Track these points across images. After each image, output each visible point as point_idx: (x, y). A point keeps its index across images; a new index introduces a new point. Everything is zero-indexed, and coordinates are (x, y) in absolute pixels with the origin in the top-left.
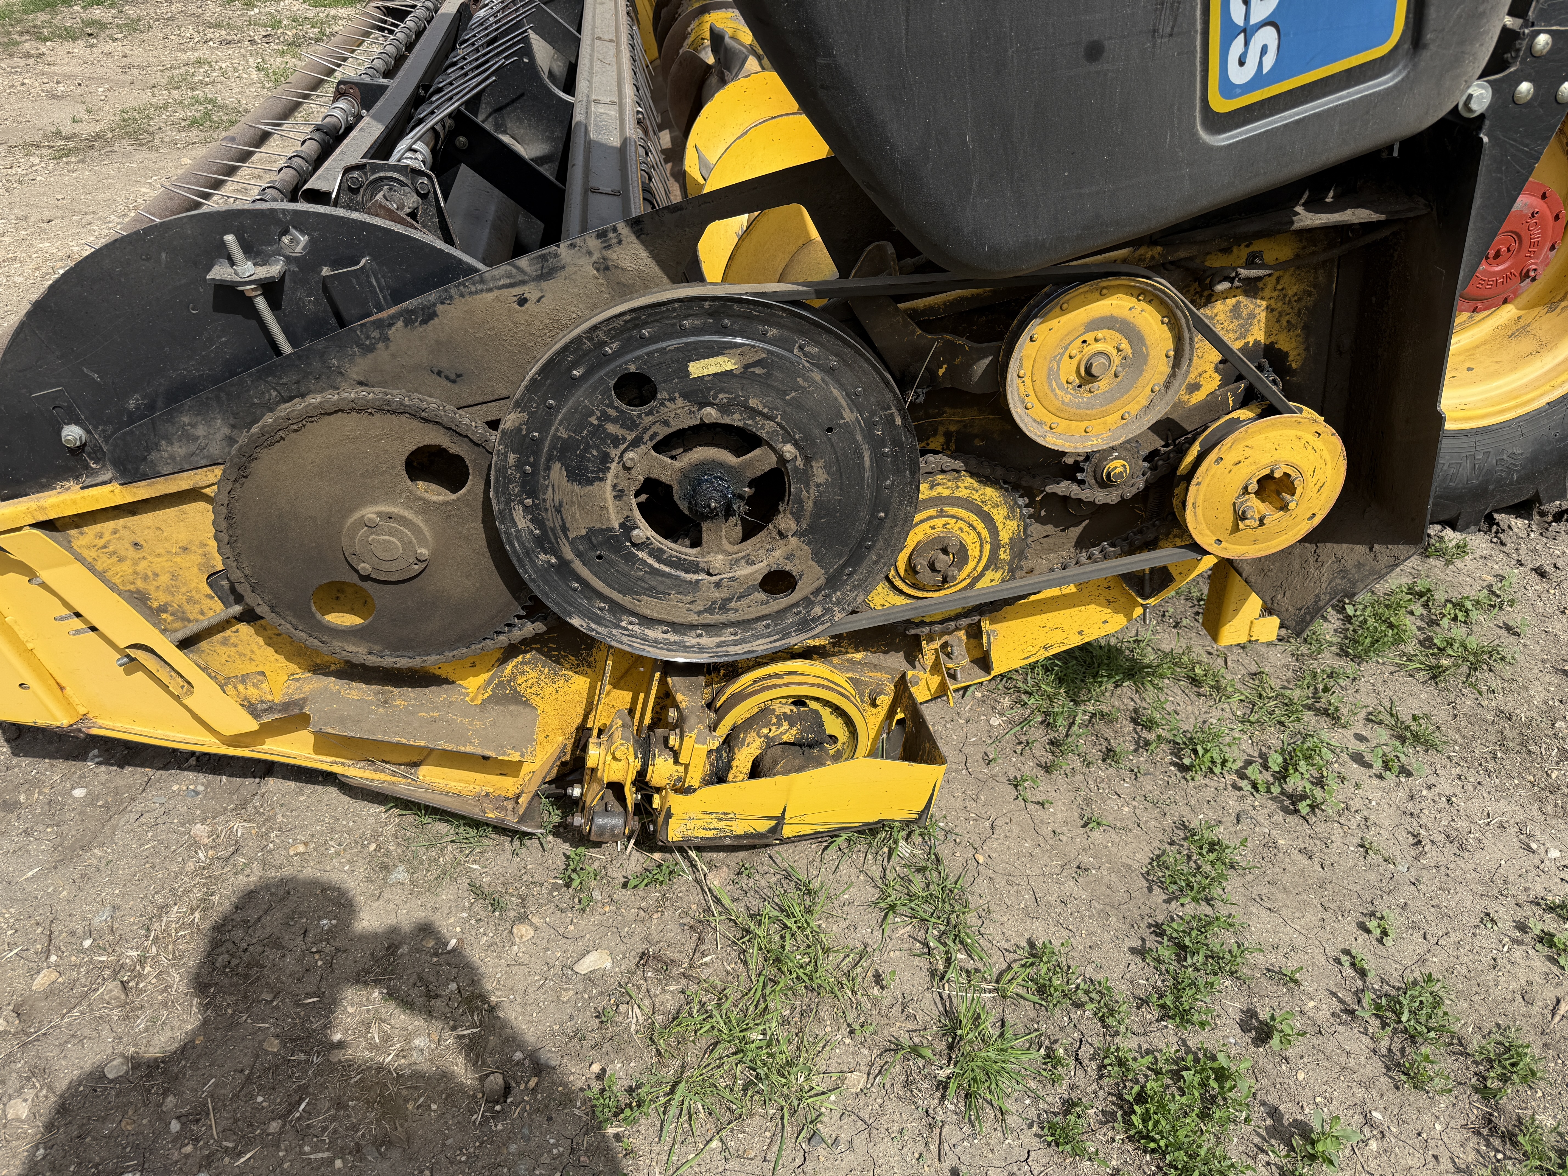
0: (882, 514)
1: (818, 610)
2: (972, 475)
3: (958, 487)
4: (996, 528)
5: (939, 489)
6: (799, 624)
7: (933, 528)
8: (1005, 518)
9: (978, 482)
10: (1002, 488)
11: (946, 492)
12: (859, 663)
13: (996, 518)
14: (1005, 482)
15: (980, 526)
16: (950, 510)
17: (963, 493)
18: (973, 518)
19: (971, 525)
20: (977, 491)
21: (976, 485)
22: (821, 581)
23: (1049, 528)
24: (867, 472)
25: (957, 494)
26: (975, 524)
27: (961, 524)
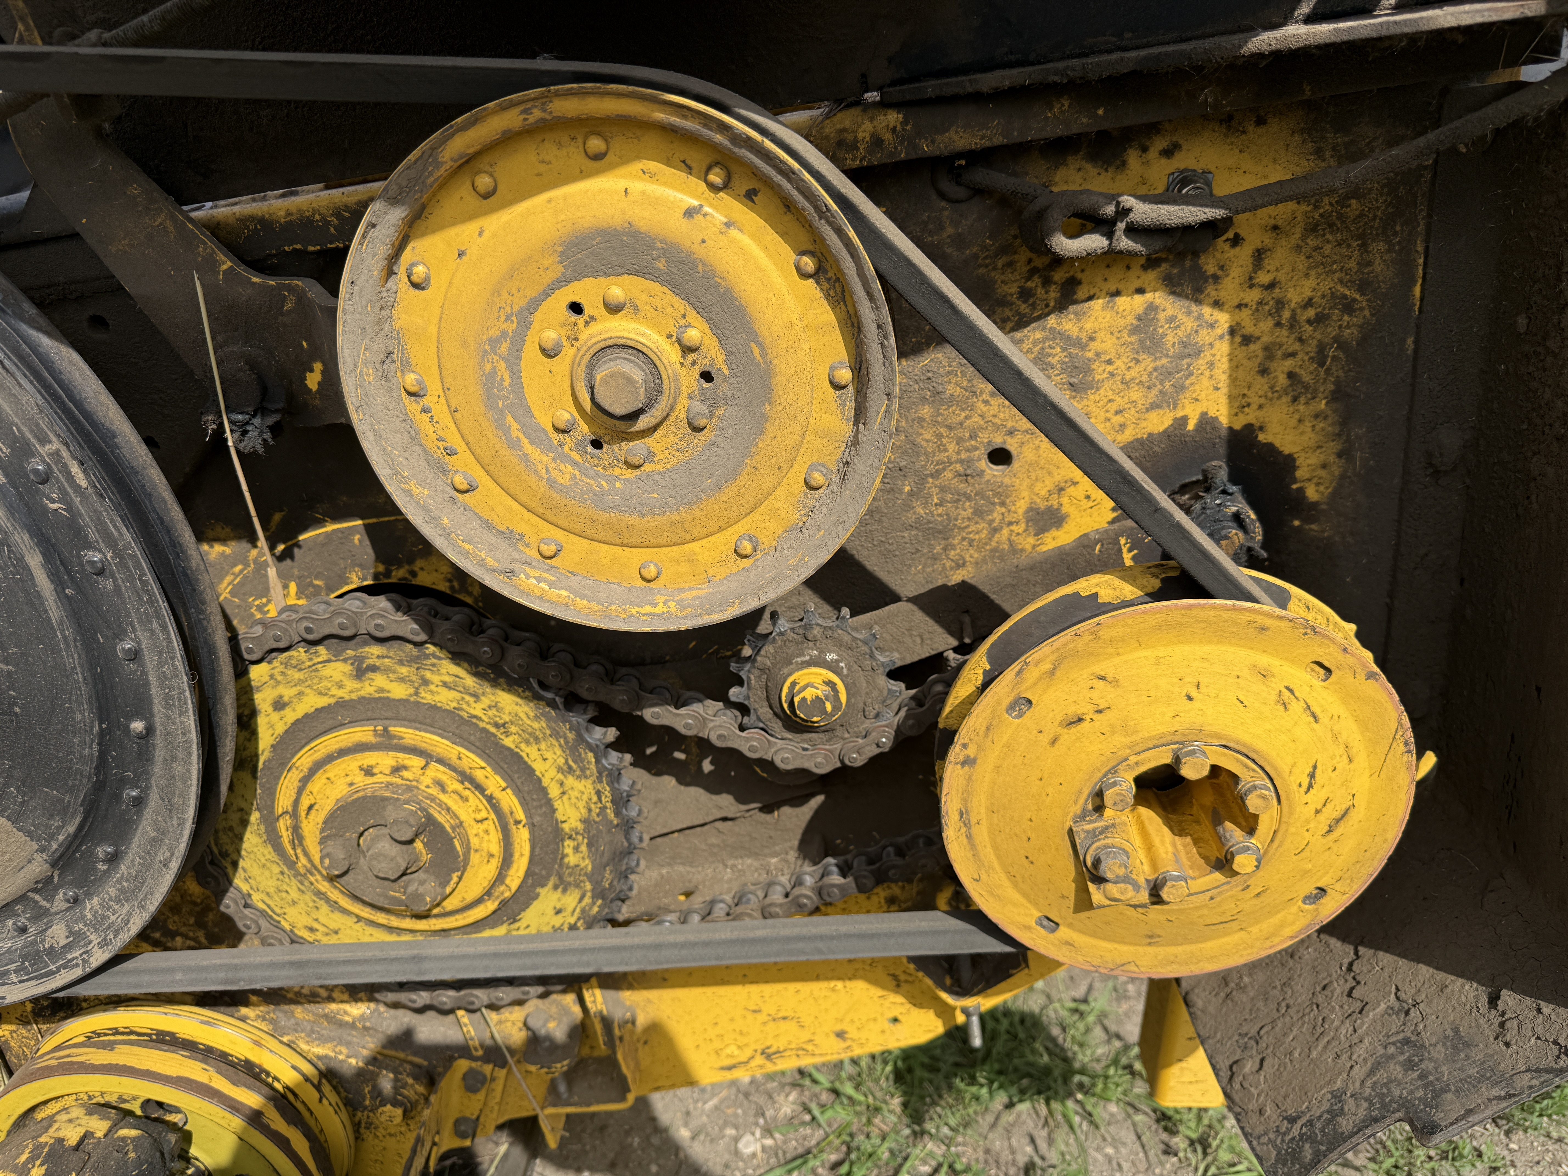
0: (138, 726)
1: (58, 934)
2: (457, 657)
3: (426, 682)
4: (544, 791)
5: (380, 680)
6: (24, 958)
7: (368, 772)
8: (560, 770)
9: (476, 674)
10: (537, 697)
11: (399, 691)
12: (353, 1026)
13: (538, 767)
14: (543, 685)
15: (494, 783)
16: (409, 735)
17: (446, 698)
18: (471, 761)
19: (465, 777)
20: (476, 696)
21: (470, 681)
22: (38, 867)
23: (726, 803)
24: (54, 611)
25: (427, 697)
26: (479, 775)
27: (436, 771)
